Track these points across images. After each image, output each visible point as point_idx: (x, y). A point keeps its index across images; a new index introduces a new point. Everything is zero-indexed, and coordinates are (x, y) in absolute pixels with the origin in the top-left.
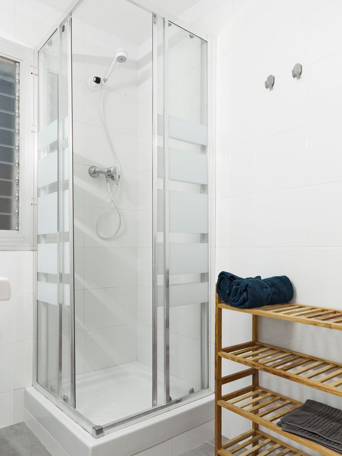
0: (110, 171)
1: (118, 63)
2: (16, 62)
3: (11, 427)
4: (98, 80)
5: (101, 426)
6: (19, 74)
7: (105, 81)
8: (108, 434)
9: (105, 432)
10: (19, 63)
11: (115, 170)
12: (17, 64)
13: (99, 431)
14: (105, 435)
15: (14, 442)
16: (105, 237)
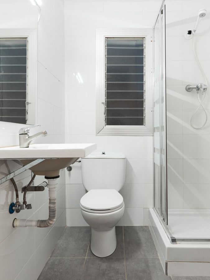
0: (198, 87)
1: (201, 18)
2: (143, 38)
3: (142, 227)
4: (190, 32)
5: (175, 238)
6: (145, 44)
7: (195, 31)
8: (179, 243)
9: (178, 242)
10: (145, 38)
11: (202, 85)
12: (144, 38)
13: (174, 240)
14: (177, 244)
15: (141, 234)
16: (196, 127)
